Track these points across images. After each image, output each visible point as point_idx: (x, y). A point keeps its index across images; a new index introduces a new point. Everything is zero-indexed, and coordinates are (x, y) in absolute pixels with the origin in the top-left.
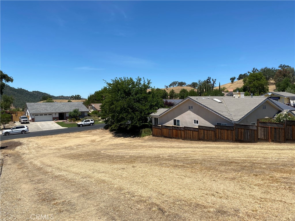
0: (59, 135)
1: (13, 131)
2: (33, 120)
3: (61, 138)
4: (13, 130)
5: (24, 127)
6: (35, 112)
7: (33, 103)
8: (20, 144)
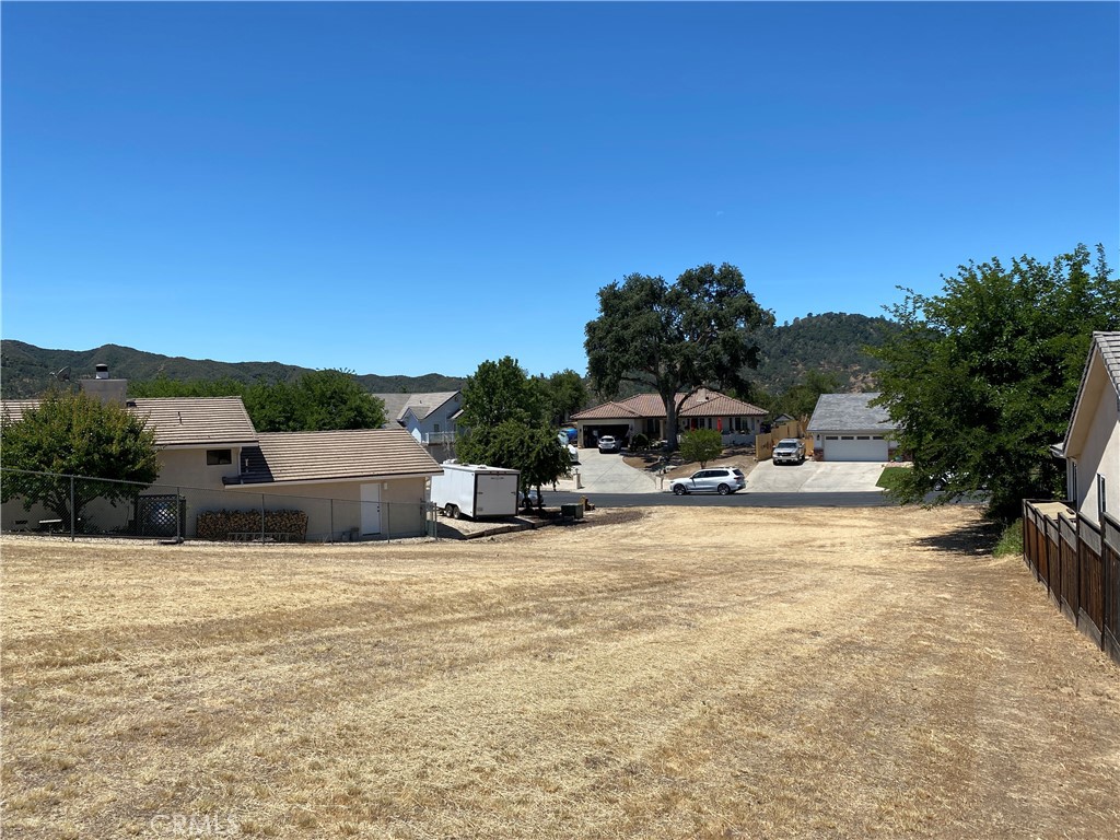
0: (777, 511)
1: (694, 483)
2: (819, 456)
3: (765, 519)
4: (696, 480)
5: (726, 474)
6: (829, 427)
7: (839, 396)
8: (636, 517)
